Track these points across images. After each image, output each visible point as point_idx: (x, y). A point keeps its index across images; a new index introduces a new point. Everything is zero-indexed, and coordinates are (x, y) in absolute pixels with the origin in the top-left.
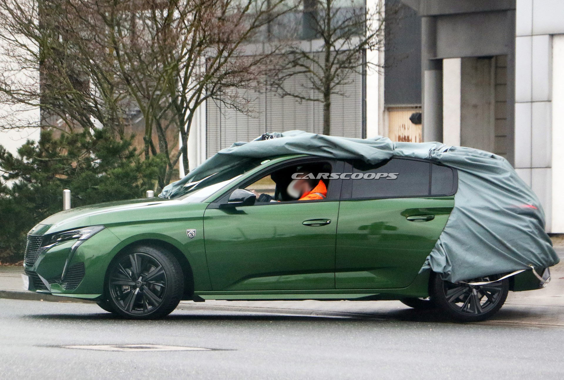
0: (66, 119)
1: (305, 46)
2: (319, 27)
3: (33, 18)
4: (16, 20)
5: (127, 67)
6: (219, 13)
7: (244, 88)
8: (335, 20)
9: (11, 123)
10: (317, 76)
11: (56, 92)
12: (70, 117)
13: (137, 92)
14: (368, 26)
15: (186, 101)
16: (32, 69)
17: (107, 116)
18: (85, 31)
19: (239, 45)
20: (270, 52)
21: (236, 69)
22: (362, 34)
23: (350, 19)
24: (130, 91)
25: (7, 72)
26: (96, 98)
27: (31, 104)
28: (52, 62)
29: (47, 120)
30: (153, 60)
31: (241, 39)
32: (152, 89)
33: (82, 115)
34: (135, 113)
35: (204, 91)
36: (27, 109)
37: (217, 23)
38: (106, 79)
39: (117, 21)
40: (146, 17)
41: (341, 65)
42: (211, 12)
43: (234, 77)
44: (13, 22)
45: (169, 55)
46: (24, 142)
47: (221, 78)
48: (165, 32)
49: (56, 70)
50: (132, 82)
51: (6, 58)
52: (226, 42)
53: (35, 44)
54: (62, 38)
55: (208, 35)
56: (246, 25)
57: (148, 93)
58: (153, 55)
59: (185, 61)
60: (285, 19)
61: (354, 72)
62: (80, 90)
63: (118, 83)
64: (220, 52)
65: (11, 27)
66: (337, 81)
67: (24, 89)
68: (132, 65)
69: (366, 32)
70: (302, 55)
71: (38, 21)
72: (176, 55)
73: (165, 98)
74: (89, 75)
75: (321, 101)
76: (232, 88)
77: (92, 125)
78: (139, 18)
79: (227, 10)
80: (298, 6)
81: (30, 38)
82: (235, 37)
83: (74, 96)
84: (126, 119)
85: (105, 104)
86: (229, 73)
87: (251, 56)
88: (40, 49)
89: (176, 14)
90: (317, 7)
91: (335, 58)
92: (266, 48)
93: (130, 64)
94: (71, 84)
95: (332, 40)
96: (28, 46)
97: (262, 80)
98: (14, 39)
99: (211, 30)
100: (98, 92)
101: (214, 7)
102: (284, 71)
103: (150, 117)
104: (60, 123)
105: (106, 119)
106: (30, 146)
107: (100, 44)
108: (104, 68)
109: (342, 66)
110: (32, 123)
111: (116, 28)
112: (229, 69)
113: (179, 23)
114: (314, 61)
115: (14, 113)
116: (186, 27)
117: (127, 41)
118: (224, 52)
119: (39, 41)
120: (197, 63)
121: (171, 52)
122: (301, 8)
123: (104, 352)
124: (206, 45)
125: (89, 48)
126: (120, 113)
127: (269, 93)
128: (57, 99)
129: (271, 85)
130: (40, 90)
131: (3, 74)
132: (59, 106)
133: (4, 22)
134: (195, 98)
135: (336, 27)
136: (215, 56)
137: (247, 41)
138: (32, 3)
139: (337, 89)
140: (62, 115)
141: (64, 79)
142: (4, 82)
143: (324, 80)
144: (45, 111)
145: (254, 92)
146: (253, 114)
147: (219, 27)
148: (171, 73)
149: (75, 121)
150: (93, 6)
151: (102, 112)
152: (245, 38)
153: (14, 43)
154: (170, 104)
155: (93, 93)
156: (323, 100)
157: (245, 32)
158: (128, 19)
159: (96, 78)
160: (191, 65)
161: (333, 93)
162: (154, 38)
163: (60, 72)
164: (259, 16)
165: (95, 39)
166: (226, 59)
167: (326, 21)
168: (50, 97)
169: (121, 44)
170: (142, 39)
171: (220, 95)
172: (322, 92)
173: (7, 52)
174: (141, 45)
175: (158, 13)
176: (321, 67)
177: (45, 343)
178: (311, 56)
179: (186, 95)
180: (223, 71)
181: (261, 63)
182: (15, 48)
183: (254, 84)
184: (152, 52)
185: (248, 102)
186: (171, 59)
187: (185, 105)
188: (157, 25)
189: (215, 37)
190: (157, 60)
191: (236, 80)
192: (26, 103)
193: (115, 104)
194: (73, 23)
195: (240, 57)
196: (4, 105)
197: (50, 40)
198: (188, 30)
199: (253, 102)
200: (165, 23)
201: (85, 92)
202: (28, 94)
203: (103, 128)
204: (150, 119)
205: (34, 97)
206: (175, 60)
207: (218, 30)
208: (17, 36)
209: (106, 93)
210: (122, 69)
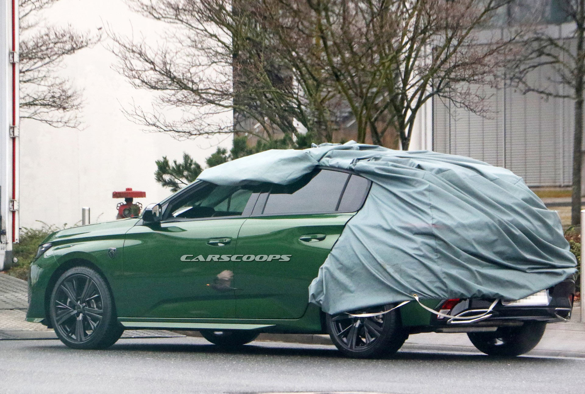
0: (264, 122)
1: (553, 31)
2: (570, 8)
3: (225, 2)
4: (205, 6)
5: (336, 60)
7: (476, 83)
9: (199, 128)
10: (567, 68)
11: (252, 91)
12: (269, 121)
13: (349, 89)
15: (407, 99)
16: (224, 64)
17: (312, 118)
18: (286, 17)
19: (471, 32)
20: (509, 39)
21: (467, 61)
24: (340, 87)
25: (194, 68)
26: (299, 98)
27: (223, 106)
28: (248, 55)
29: (242, 124)
30: (368, 51)
31: (474, 24)
32: (366, 86)
33: (282, 117)
34: (346, 114)
35: (428, 88)
36: (218, 111)
37: (444, 6)
38: (311, 74)
39: (324, 5)
43: (465, 70)
44: (202, 8)
45: (387, 45)
46: (214, 151)
47: (449, 71)
48: (382, 17)
49: (252, 64)
50: (342, 77)
51: (193, 51)
52: (456, 28)
53: (227, 34)
54: (260, 26)
55: (434, 20)
56: (480, 7)
57: (361, 91)
58: (368, 45)
59: (405, 53)
62: (280, 89)
63: (326, 79)
64: (449, 40)
65: (200, 14)
67: (214, 88)
68: (343, 58)
70: (548, 43)
71: (231, 6)
72: (395, 45)
73: (382, 98)
74: (292, 70)
75: (572, 98)
76: (462, 83)
77: (294, 130)
81: (222, 26)
82: (466, 21)
83: (273, 95)
84: (337, 123)
85: (310, 104)
86: (458, 66)
87: (486, 44)
88: (233, 39)
92: (504, 34)
93: (340, 56)
94: (269, 81)
96: (218, 37)
97: (499, 74)
98: (203, 28)
99: (438, 13)
100: (302, 90)
102: (528, 62)
103: (364, 120)
104: (258, 127)
105: (311, 122)
106: (221, 155)
107: (304, 33)
108: (309, 62)
110: (224, 128)
111: (323, 14)
112: (459, 61)
113: (399, 6)
114: (564, 49)
115: (203, 117)
116: (407, 11)
117: (336, 28)
118: (453, 39)
119: (232, 29)
120: (422, 53)
121: (388, 41)
124: (431, 32)
125: (291, 38)
126: (327, 115)
127: (509, 89)
128: (253, 99)
129: (511, 79)
130: (234, 88)
131: (189, 70)
132: (256, 107)
133: (191, 9)
134: (418, 96)
136: (441, 45)
137: (481, 26)
140: (260, 118)
141: (262, 75)
142: (190, 80)
143: (576, 72)
144: (239, 113)
145: (490, 87)
146: (488, 115)
147: (447, 9)
148: (389, 67)
149: (275, 126)
151: (307, 114)
152: (479, 23)
153: (202, 33)
154: (388, 104)
155: (296, 91)
156: (574, 96)
157: (479, 15)
159: (299, 73)
160: (413, 56)
162: (369, 24)
163: (256, 67)
165: (298, 27)
166: (456, 47)
168: (244, 96)
169: (329, 33)
170: (354, 27)
171: (449, 92)
172: (573, 86)
173: (194, 43)
174: (353, 34)
176: (572, 56)
178: (560, 43)
179: (407, 92)
180: (451, 62)
181: (498, 53)
182: (204, 39)
183: (489, 78)
184: (366, 42)
185: (483, 99)
186: (390, 50)
187: (405, 104)
188: (372, 9)
189: (442, 22)
190: (372, 51)
191: (467, 73)
192: (216, 104)
193: (321, 105)
194: (272, 8)
195: (472, 46)
196: (190, 106)
197: (244, 29)
198: (409, 15)
199: (488, 100)
200: (381, 7)
201: (287, 91)
202: (219, 93)
203: (307, 134)
204: (364, 122)
205: (225, 97)
206: (394, 51)
207: (446, 14)
208: (205, 24)
209: (311, 92)
210: (330, 63)
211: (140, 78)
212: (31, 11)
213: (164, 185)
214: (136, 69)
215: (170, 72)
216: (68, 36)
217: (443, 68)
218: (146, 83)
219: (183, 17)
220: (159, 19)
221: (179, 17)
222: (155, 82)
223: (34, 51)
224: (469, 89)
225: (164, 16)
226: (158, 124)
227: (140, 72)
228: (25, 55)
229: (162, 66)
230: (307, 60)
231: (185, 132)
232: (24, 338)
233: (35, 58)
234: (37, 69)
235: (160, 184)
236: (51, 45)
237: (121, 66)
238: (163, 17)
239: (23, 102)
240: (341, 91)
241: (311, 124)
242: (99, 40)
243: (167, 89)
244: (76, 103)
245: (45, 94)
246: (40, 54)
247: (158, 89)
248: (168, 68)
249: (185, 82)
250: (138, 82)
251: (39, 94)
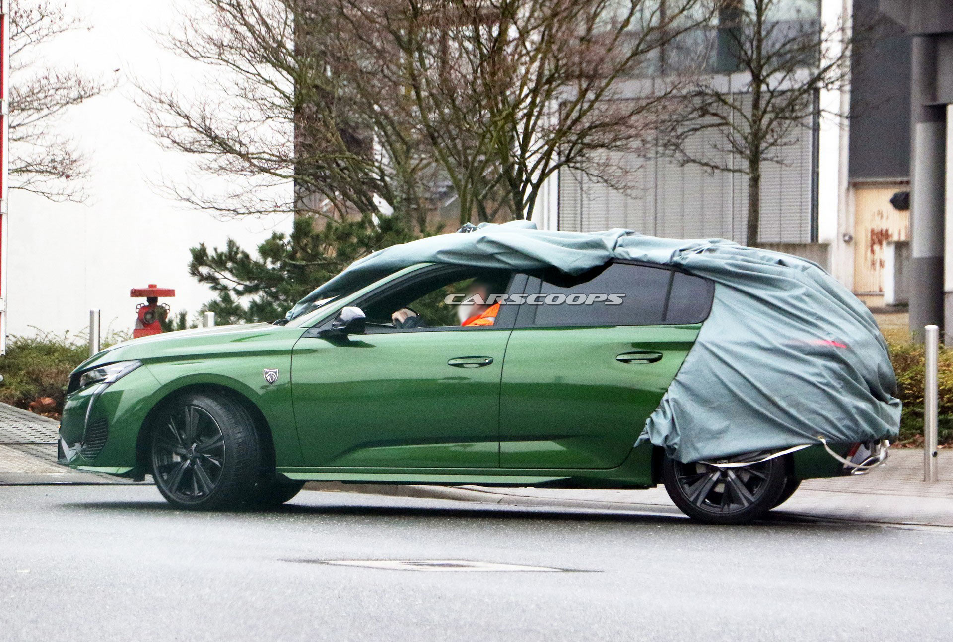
0: (335, 199)
1: (720, 83)
2: (743, 53)
3: (285, 38)
4: (258, 42)
5: (433, 116)
6: (581, 30)
7: (619, 150)
8: (770, 42)
9: (248, 205)
10: (739, 132)
11: (319, 157)
12: (342, 197)
13: (448, 156)
14: (824, 52)
15: (526, 171)
16: (283, 120)
17: (400, 195)
18: (367, 59)
19: (613, 81)
20: (663, 93)
21: (607, 120)
22: (813, 64)
23: (794, 39)
24: (437, 153)
25: (243, 125)
26: (382, 166)
27: (280, 175)
28: (314, 109)
29: (305, 200)
30: (474, 105)
31: (617, 72)
32: (472, 151)
33: (359, 192)
34: (444, 190)
35: (555, 156)
36: (274, 183)
37: (577, 47)
38: (398, 135)
39: (418, 42)
40: (465, 36)
41: (777, 114)
42: (568, 29)
43: (604, 133)
44: (254, 45)
45: (500, 98)
46: (269, 236)
47: (582, 135)
48: (494, 61)
49: (319, 121)
50: (440, 140)
51: (243, 101)
52: (592, 78)
53: (287, 80)
54: (331, 71)
55: (564, 65)
56: (625, 49)
57: (466, 158)
58: (475, 98)
59: (525, 108)
60: (688, 40)
61: (799, 125)
62: (357, 154)
63: (418, 143)
64: (583, 93)
65: (250, 53)
66: (771, 141)
67: (269, 152)
68: (441, 113)
69: (820, 60)
70: (714, 98)
71: (293, 43)
72: (511, 99)
73: (492, 167)
74: (372, 129)
75: (745, 172)
76: (600, 150)
77: (375, 209)
78: (454, 39)
79: (595, 26)
80: (709, 18)
81: (280, 70)
82: (607, 68)
83: (347, 163)
84: (431, 200)
85: (397, 175)
86: (596, 127)
87: (633, 99)
88: (295, 87)
89: (513, 32)
90: (740, 21)
91: (769, 102)
92: (656, 86)
93: (437, 111)
94: (343, 143)
95: (764, 73)
96: (275, 83)
97: (649, 138)
98: (255, 72)
99: (569, 56)
100: (387, 156)
101: (574, 19)
102: (686, 123)
103: (469, 197)
104: (326, 205)
105: (398, 199)
106: (278, 241)
107: (390, 80)
108: (396, 118)
109: (780, 115)
110: (281, 206)
111: (417, 54)
112: (596, 121)
113: (517, 46)
114: (734, 108)
115: (254, 190)
116: (528, 53)
117: (433, 74)
118: (589, 92)
119: (295, 75)
120: (545, 110)
121: (502, 93)
122: (715, 21)
123: (390, 571)
124: (559, 82)
125: (373, 86)
126: (420, 191)
127: (660, 159)
128: (321, 167)
129: (665, 145)
130: (295, 153)
131: (236, 127)
132: (324, 179)
133: (240, 45)
134: (540, 167)
135: (771, 53)
136: (573, 98)
137: (626, 75)
138: (283, 15)
139: (772, 152)
140: (329, 192)
141: (333, 135)
142: (237, 140)
143: (750, 138)
144: (302, 186)
145: (636, 156)
146: (634, 193)
147: (581, 52)
148: (502, 127)
149: (349, 203)
150: (379, 20)
151: (393, 188)
152: (623, 70)
153: (255, 78)
154: (501, 176)
155: (378, 157)
156: (748, 170)
157: (623, 60)
158: (435, 39)
159: (383, 134)
160: (535, 113)
161: (765, 159)
162: (477, 70)
163: (326, 125)
164: (647, 35)
165: (382, 71)
166: (592, 103)
167: (755, 43)
168: (310, 163)
169: (424, 80)
170: (457, 73)
171: (582, 162)
172: (746, 157)
173: (243, 92)
174: (456, 82)
175: (483, 30)
176: (745, 116)
177: (297, 556)
178: (730, 100)
179: (527, 162)
180: (586, 123)
181: (648, 110)
182: (256, 86)
183: (635, 144)
184: (473, 93)
185: (627, 172)
186: (504, 105)
187: (524, 178)
188: (481, 50)
189: (574, 68)
190: (480, 105)
191: (608, 137)
192: (271, 173)
193: (412, 176)
194: (347, 46)
195: (615, 101)
196: (237, 176)
197: (310, 73)
198: (530, 57)
199: (635, 173)
200: (494, 47)
201: (365, 157)
202: (275, 158)
203: (392, 214)
204: (468, 200)
205: (284, 164)
206: (509, 106)
207: (580, 58)
208: (259, 67)
209: (399, 159)
210: (425, 120)
211: (170, 136)
212: (25, 45)
213: (200, 281)
214: (165, 125)
215: (210, 129)
216: (74, 79)
217: (575, 130)
218: (178, 144)
219: (227, 56)
220: (196, 58)
221: (223, 56)
222: (190, 143)
223: (28, 99)
224: (608, 159)
225: (203, 54)
226: (193, 199)
227: (170, 129)
228: (16, 104)
229: (199, 121)
230: (394, 116)
231: (229, 210)
232: (10, 483)
233: (30, 109)
234: (32, 124)
235: (195, 279)
236: (52, 92)
237: (145, 121)
238: (202, 56)
239: (13, 167)
240: (439, 157)
241: (397, 202)
242: (115, 86)
243: (206, 152)
244: (82, 169)
245: (42, 157)
246: (35, 104)
247: (194, 152)
248: (208, 124)
249: (231, 143)
250: (167, 142)
251: (34, 157)
